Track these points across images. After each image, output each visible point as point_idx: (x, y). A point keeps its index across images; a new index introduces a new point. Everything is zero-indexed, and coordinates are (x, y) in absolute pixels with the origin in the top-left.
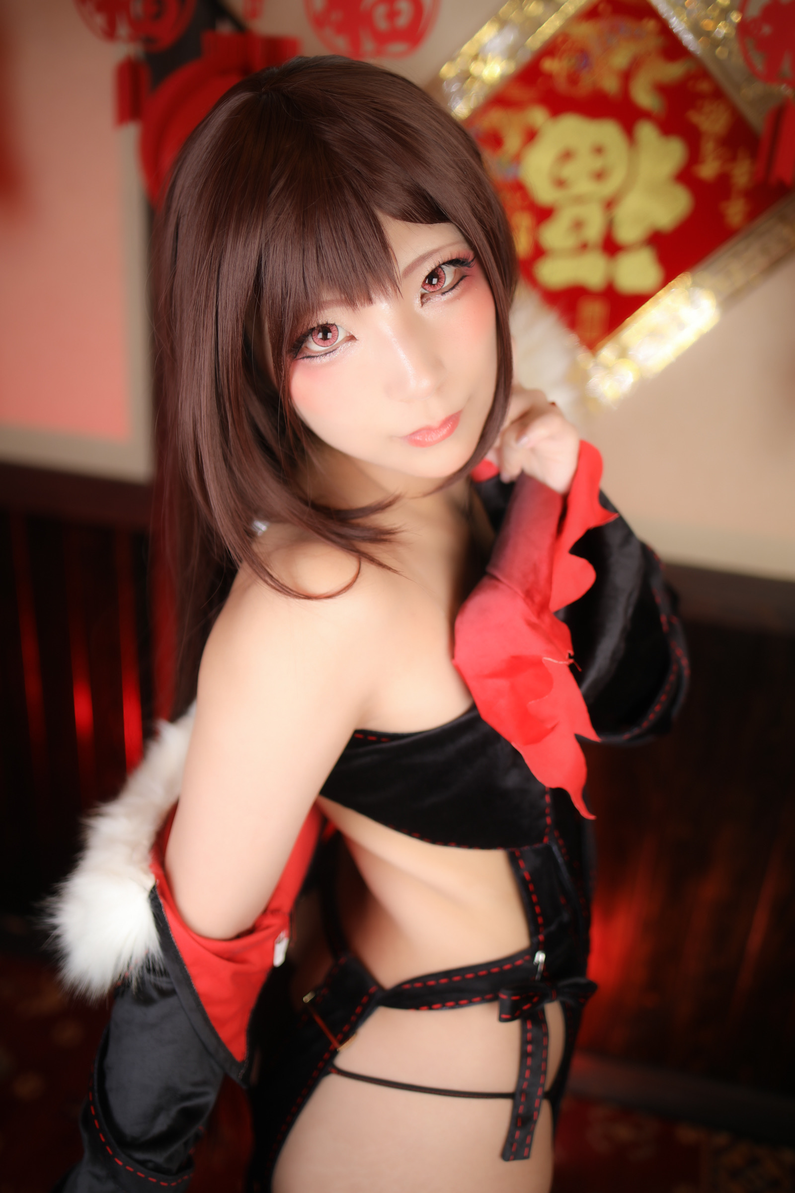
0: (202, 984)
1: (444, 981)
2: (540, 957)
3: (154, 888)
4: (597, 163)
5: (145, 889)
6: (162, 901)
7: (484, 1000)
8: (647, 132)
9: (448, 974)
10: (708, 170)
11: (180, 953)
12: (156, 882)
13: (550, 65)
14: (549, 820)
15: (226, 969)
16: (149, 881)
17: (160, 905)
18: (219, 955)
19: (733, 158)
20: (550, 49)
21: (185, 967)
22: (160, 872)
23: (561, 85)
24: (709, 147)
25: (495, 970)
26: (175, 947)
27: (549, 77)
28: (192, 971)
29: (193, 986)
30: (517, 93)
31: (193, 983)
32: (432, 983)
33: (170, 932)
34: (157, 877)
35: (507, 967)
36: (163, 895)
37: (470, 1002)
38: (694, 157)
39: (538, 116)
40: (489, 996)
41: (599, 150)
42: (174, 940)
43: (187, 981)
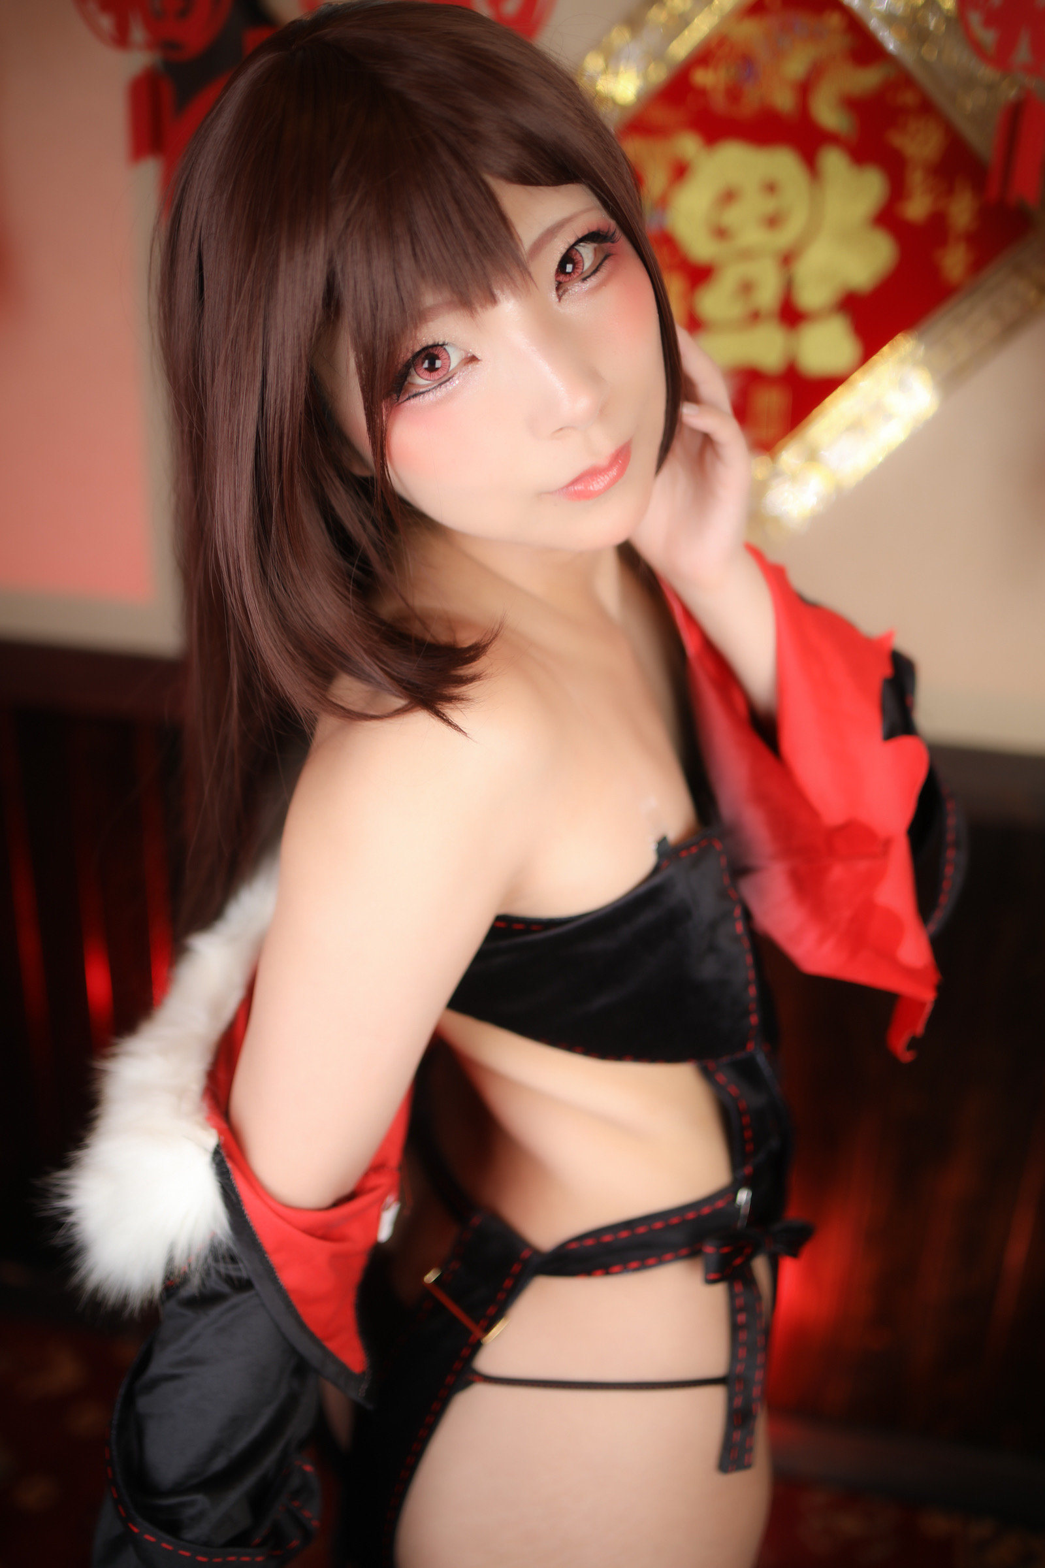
0: (290, 1278)
1: (624, 1234)
2: (743, 1196)
3: (218, 1146)
4: (768, 205)
5: (206, 1150)
6: (229, 1165)
7: (678, 1258)
8: (834, 161)
9: (629, 1224)
10: (917, 208)
11: (257, 1237)
12: (219, 1138)
13: (703, 78)
14: (754, 1019)
15: (321, 1250)
16: (211, 1139)
17: (228, 1171)
18: (311, 1232)
19: (950, 191)
20: (703, 57)
21: (266, 1255)
22: (224, 1126)
23: (719, 102)
24: (917, 179)
25: (691, 1215)
26: (250, 1228)
27: (702, 93)
28: (275, 1259)
29: (279, 1281)
30: (661, 115)
31: (278, 1277)
32: (608, 1238)
33: (243, 1208)
34: (220, 1133)
35: (706, 1210)
36: (230, 1156)
37: (661, 1261)
38: (897, 191)
39: (688, 145)
40: (684, 1251)
41: (771, 188)
42: (248, 1217)
43: (270, 1273)
